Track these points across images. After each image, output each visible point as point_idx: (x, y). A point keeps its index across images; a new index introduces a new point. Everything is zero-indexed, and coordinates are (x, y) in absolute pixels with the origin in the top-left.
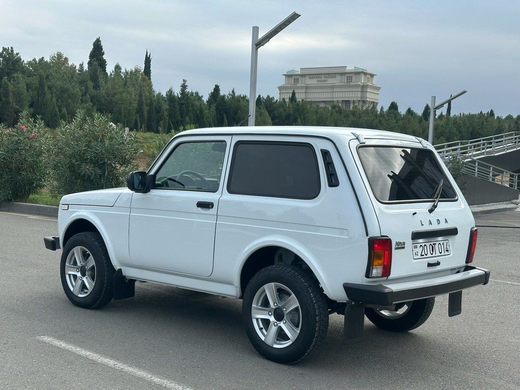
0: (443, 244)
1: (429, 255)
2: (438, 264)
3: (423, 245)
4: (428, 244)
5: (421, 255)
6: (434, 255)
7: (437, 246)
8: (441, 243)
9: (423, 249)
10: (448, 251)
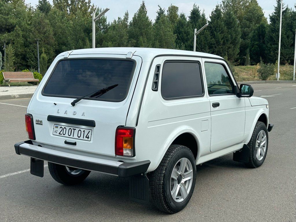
0: (84, 131)
1: (67, 135)
2: (75, 144)
3: (63, 127)
4: (68, 128)
5: (59, 134)
6: (71, 136)
7: (76, 132)
8: (82, 130)
9: (63, 130)
10: (88, 138)
